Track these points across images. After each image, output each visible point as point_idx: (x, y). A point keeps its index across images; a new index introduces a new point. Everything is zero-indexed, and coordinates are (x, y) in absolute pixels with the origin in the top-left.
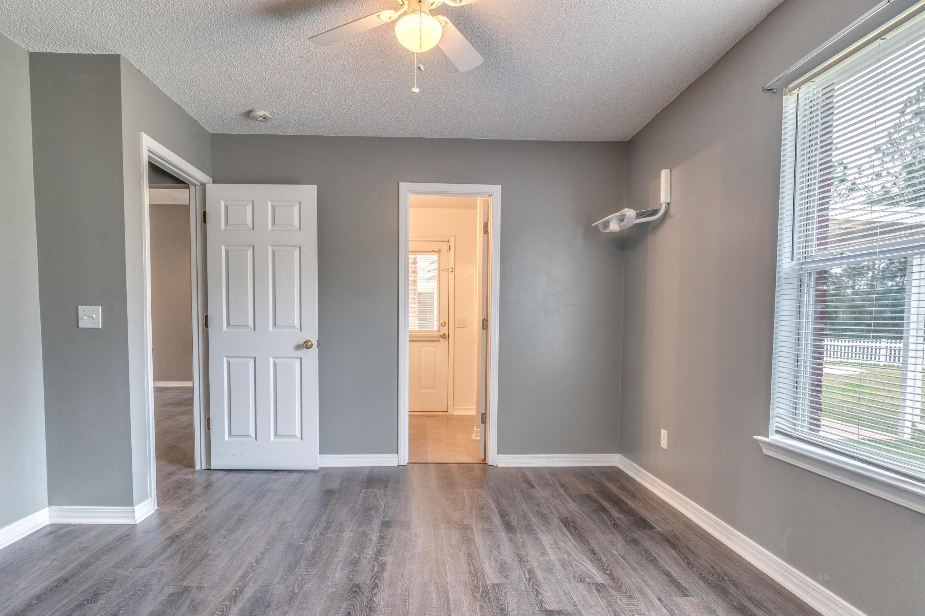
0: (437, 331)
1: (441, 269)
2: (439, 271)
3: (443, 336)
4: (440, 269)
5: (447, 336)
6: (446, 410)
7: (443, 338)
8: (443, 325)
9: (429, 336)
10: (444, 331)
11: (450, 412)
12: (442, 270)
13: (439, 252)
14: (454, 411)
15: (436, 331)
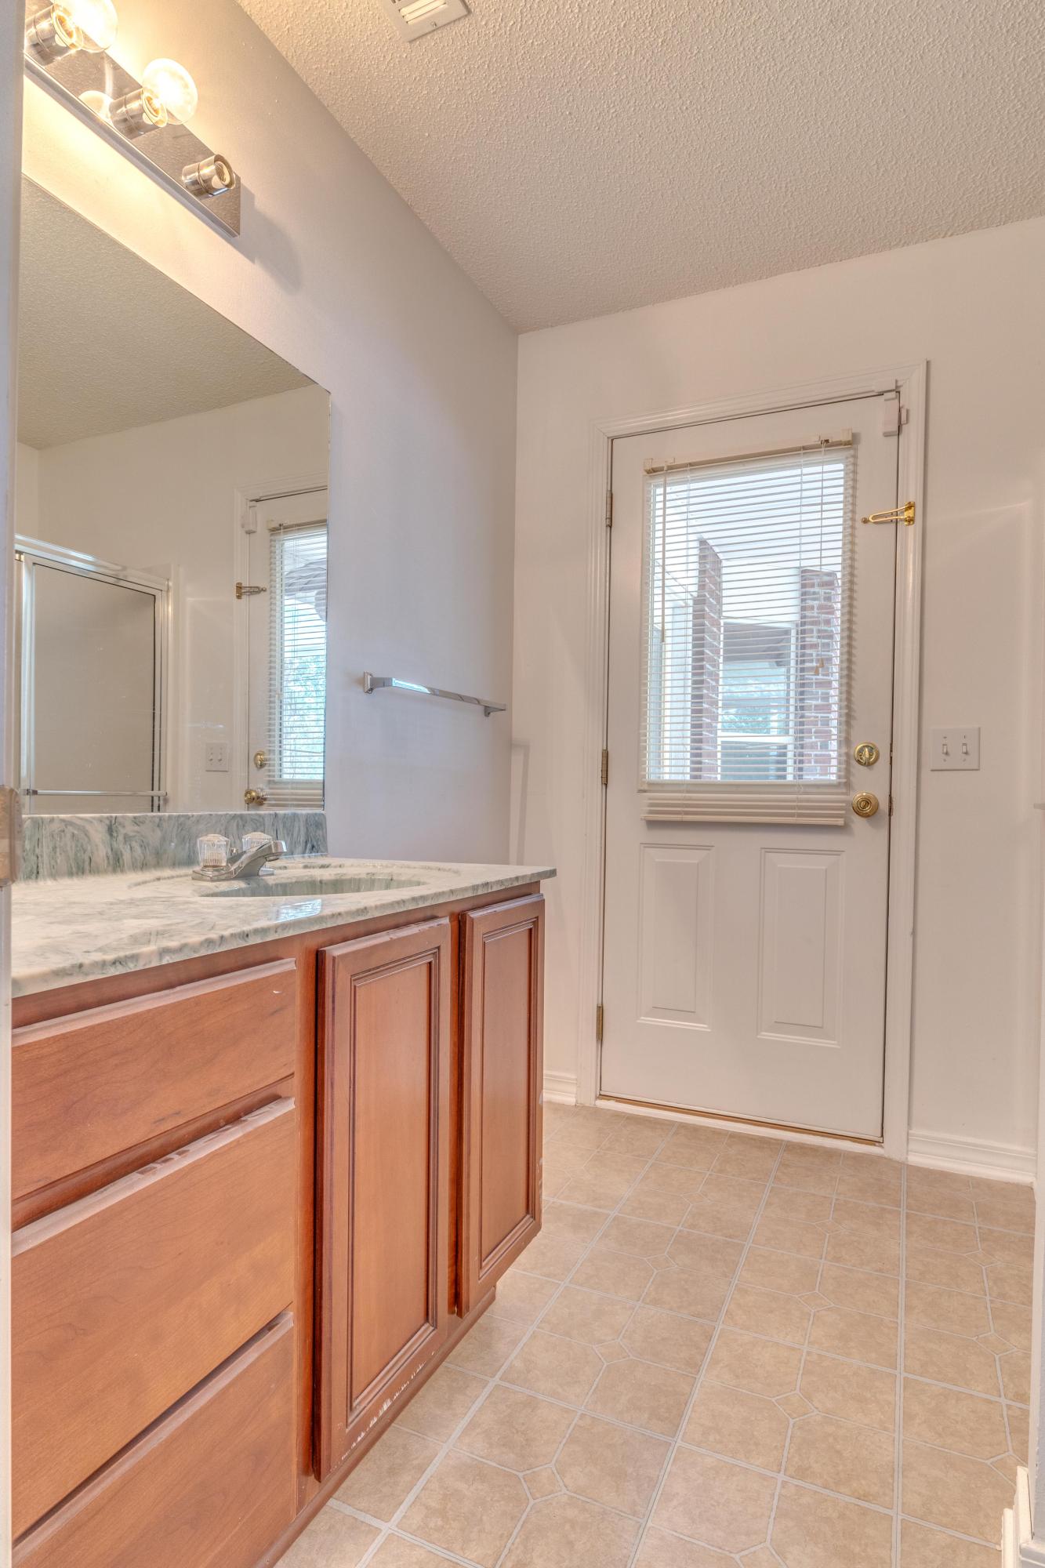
0: (838, 785)
1: (859, 517)
2: (853, 527)
3: (866, 809)
4: (853, 519)
5: (884, 806)
6: (874, 1134)
7: (867, 816)
8: (861, 759)
9: (800, 808)
10: (870, 784)
11: (891, 1149)
12: (866, 521)
13: (851, 443)
14: (912, 1146)
15: (830, 786)
